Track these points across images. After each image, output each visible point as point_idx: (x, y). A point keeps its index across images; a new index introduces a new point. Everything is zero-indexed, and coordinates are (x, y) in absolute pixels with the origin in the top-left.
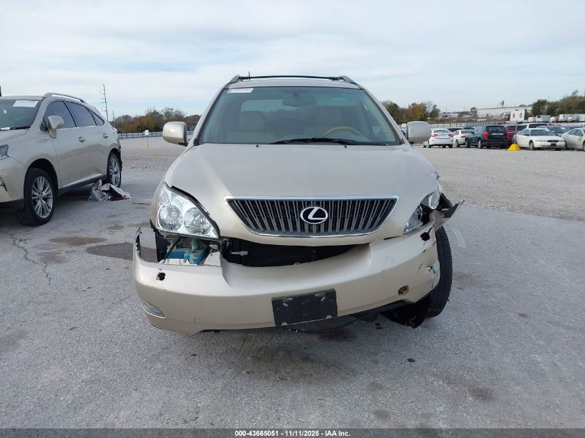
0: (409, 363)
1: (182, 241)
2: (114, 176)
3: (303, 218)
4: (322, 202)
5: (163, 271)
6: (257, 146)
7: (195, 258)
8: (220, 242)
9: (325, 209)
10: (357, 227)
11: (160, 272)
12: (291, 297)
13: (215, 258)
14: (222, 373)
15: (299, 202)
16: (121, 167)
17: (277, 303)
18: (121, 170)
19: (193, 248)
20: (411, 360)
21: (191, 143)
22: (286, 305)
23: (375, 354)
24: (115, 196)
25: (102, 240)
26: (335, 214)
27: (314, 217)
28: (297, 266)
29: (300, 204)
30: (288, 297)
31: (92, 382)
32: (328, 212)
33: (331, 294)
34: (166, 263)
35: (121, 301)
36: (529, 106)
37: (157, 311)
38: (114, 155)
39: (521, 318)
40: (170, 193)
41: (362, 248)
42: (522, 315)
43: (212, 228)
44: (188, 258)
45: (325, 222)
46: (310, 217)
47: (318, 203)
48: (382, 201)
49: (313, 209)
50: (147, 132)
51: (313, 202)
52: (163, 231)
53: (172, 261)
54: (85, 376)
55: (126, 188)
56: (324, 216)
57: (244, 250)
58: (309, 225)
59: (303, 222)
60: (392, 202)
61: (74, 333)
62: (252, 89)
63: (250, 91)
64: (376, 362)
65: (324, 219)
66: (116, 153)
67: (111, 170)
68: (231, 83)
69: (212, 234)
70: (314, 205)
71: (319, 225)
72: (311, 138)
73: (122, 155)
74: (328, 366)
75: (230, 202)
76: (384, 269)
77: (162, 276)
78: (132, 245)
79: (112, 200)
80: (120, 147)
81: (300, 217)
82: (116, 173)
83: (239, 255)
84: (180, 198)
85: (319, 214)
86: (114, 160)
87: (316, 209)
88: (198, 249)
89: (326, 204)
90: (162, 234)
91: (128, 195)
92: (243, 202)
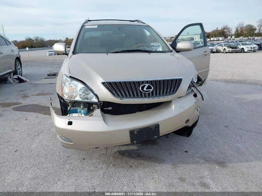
0: (185, 153)
1: (76, 104)
2: (18, 71)
3: (141, 90)
4: (149, 82)
5: (71, 120)
6: (107, 54)
7: (84, 112)
8: (99, 104)
9: (151, 85)
10: (166, 93)
11: (69, 121)
12: (138, 129)
13: (98, 112)
14: (101, 167)
15: (139, 82)
16: (21, 66)
17: (132, 132)
18: (21, 68)
19: (81, 107)
20: (186, 152)
21: (70, 53)
22: (136, 133)
23: (169, 150)
24: (21, 81)
25: (19, 103)
26: (156, 87)
27: (146, 89)
28: (138, 114)
29: (139, 83)
30: (137, 129)
31: (34, 179)
32: (152, 86)
33: (157, 126)
34: (71, 116)
35: (38, 134)
36: (199, 34)
37: (68, 140)
38: (18, 61)
39: (226, 128)
40: (69, 79)
41: (168, 103)
42: (226, 127)
43: (94, 97)
44: (80, 112)
45: (152, 91)
46: (145, 89)
47: (147, 82)
48: (176, 80)
49: (145, 85)
50: (27, 49)
51: (145, 82)
52: (66, 100)
53: (74, 115)
54: (30, 176)
55: (25, 76)
56: (151, 89)
57: (110, 107)
58: (144, 93)
59: (141, 92)
60: (180, 80)
61: (17, 153)
62: (97, 26)
63: (96, 27)
64: (171, 154)
65: (151, 90)
66: (18, 59)
67: (17, 68)
68: (85, 23)
69: (95, 100)
70: (145, 83)
71: (149, 93)
72: (131, 50)
73: (21, 60)
74: (150, 158)
75: (103, 83)
76: (180, 112)
77: (70, 123)
78: (49, 108)
79: (20, 83)
80: (20, 56)
81: (140, 90)
82: (19, 69)
83: (108, 110)
84: (75, 82)
85: (149, 88)
86: (18, 63)
87: (147, 85)
88: (84, 107)
89: (151, 82)
90: (66, 101)
91: (28, 80)
92: (110, 83)
